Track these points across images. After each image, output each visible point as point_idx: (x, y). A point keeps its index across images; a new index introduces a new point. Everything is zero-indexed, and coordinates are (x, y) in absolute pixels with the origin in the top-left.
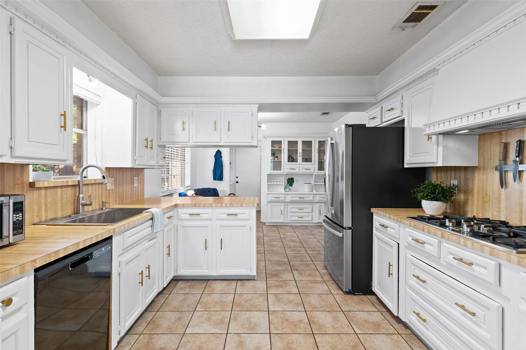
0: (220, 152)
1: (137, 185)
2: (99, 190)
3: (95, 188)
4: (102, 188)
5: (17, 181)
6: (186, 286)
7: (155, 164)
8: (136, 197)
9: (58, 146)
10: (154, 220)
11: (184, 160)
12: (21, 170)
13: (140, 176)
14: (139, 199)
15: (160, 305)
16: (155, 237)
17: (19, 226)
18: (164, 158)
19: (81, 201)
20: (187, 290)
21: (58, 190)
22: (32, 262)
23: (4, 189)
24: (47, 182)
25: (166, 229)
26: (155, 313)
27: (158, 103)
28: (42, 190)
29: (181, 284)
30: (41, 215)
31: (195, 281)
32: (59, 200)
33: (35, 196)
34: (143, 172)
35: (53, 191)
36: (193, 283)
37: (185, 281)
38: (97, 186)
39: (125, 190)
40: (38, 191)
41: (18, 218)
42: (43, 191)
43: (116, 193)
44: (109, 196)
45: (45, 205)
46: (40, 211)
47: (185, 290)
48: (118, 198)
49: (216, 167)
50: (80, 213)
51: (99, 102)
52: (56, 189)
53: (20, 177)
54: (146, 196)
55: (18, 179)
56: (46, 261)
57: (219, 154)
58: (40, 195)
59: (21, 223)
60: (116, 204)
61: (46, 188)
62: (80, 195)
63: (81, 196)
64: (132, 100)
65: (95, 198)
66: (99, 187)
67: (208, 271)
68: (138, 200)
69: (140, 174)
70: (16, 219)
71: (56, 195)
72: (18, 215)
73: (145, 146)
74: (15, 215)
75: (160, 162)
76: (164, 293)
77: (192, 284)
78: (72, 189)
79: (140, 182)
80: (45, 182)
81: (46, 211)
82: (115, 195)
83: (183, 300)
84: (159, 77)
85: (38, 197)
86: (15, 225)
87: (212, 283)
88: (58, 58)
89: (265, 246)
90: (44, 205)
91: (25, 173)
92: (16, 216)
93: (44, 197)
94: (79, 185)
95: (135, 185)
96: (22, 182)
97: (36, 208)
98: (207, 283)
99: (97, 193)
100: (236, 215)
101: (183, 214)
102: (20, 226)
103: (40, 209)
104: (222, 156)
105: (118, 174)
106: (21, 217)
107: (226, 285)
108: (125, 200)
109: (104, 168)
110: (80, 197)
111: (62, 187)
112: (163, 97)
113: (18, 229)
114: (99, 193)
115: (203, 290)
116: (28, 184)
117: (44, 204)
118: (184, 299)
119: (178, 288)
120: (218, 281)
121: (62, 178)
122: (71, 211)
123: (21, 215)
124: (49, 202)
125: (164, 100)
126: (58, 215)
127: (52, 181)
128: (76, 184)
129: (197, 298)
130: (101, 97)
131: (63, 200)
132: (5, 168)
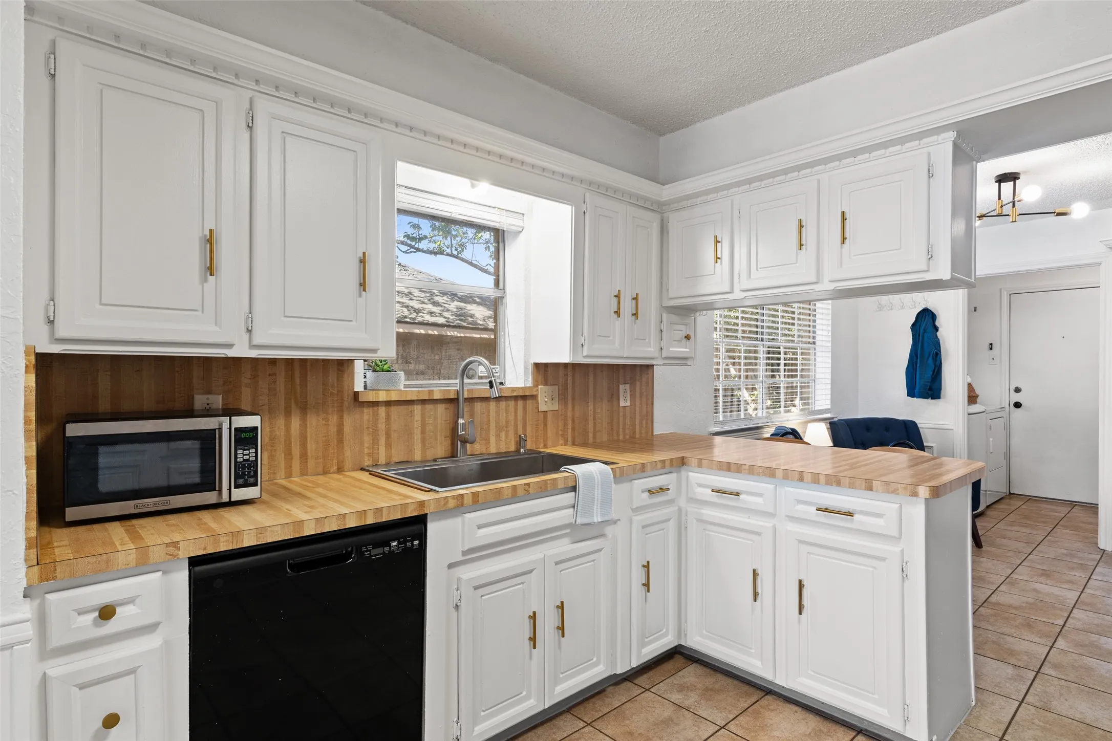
0: (932, 313)
1: (628, 404)
2: (516, 412)
3: (507, 407)
4: (525, 408)
5: (331, 390)
6: (699, 686)
7: (657, 354)
8: (627, 431)
9: (354, 323)
10: (577, 491)
11: (814, 343)
12: (339, 370)
13: (638, 384)
14: (637, 436)
15: (606, 710)
16: (602, 535)
17: (249, 472)
18: (686, 337)
19: (461, 432)
20: (691, 699)
21: (416, 408)
22: (166, 547)
23: (307, 402)
24: (385, 391)
25: (638, 519)
26: (582, 724)
27: (661, 204)
28: (379, 408)
29: (690, 674)
30: (378, 453)
31: (729, 681)
32: (417, 428)
33: (366, 417)
34: (648, 374)
35: (403, 409)
36: (723, 681)
37: (705, 669)
38: (512, 403)
39: (591, 413)
40: (371, 409)
41: (248, 456)
42: (382, 410)
43: (565, 420)
44: (545, 425)
45: (386, 434)
46: (376, 446)
47: (687, 695)
48: (570, 431)
49: (915, 358)
50: (459, 456)
51: (521, 227)
52: (410, 406)
53: (336, 381)
54: (658, 430)
55: (333, 386)
56: (205, 549)
57: (928, 318)
58: (376, 415)
59: (253, 467)
60: (566, 444)
61: (388, 403)
62: (459, 421)
63: (461, 421)
64: (571, 207)
65: (506, 427)
66: (516, 405)
67: (762, 664)
68: (633, 437)
69: (638, 377)
70: (242, 459)
71: (411, 417)
72: (247, 452)
73: (615, 312)
74: (240, 452)
75: (671, 349)
76: (636, 681)
77: (717, 686)
78: (448, 407)
79: (641, 397)
80: (380, 392)
81: (388, 445)
82: (561, 424)
83: (662, 721)
84: (662, 139)
85: (371, 419)
86: (241, 469)
87: (771, 707)
88: (354, 151)
89: (1061, 643)
90: (384, 435)
91: (346, 376)
92: (243, 453)
93: (384, 421)
94: (457, 399)
95: (622, 404)
96: (340, 392)
97: (367, 439)
98: (757, 701)
99: (511, 417)
100: (850, 514)
101: (700, 485)
102: (252, 472)
103: (375, 442)
104: (937, 324)
105: (570, 379)
106: (254, 455)
107: (808, 733)
108: (591, 435)
109: (532, 364)
110: (458, 424)
111: (423, 402)
112: (664, 185)
113: (246, 477)
114: (516, 416)
115: (731, 717)
116: (352, 395)
117: (384, 432)
118: (667, 722)
119: (676, 682)
120: (795, 708)
121: (415, 386)
122: (445, 451)
123: (254, 451)
124: (395, 431)
125: (668, 192)
126: (414, 455)
127: (403, 389)
128: (452, 397)
129: (700, 733)
130: (523, 214)
131: (427, 428)
132: (309, 367)
